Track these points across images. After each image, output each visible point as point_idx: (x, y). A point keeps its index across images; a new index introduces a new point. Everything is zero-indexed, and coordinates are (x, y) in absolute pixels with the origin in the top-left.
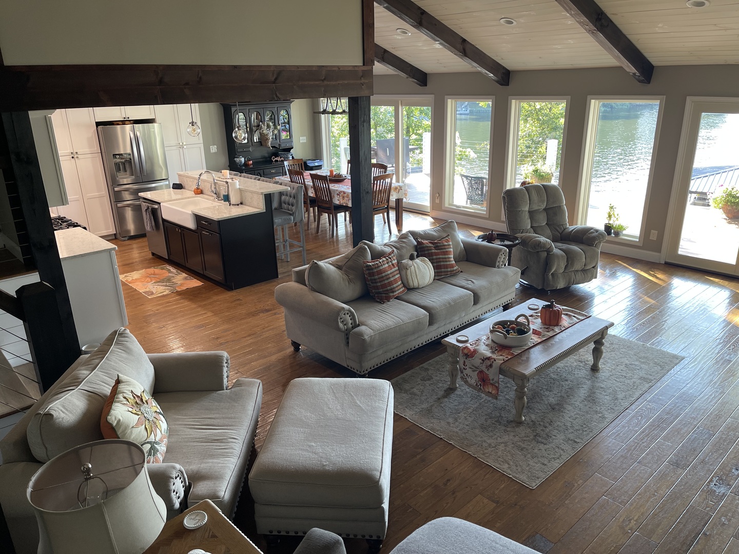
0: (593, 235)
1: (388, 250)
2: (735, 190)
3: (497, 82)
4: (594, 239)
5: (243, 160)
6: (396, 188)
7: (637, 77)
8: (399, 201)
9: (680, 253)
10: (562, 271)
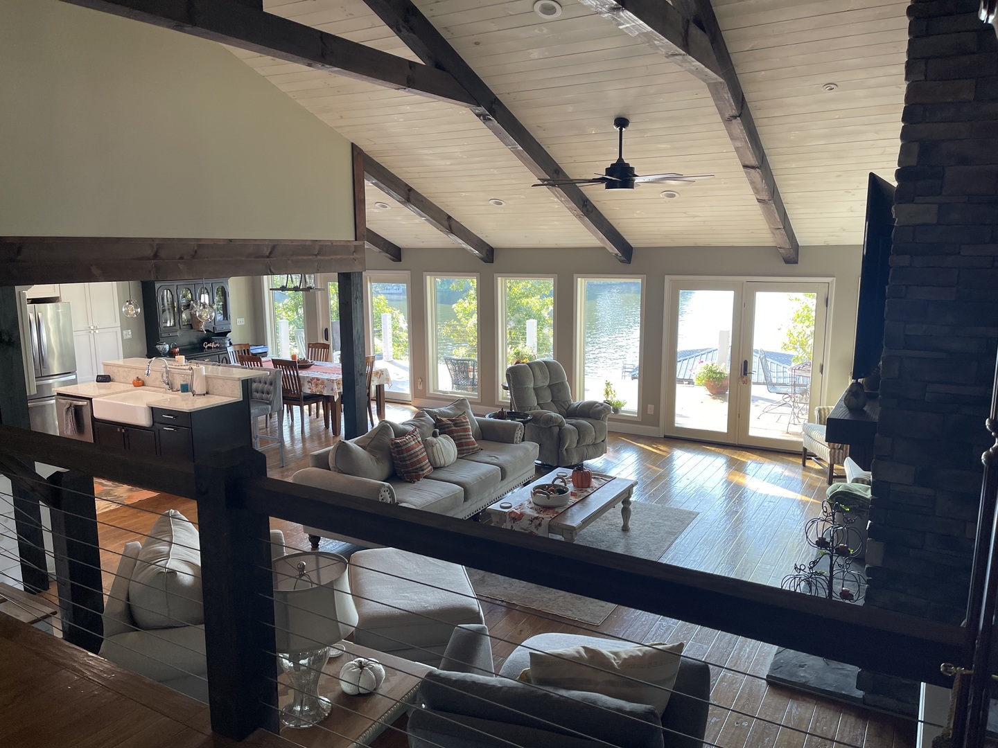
0: (599, 408)
1: (410, 428)
2: (715, 365)
3: (482, 259)
4: (600, 412)
5: (167, 347)
6: (377, 373)
7: (619, 258)
8: (380, 388)
9: (676, 425)
10: (575, 445)
